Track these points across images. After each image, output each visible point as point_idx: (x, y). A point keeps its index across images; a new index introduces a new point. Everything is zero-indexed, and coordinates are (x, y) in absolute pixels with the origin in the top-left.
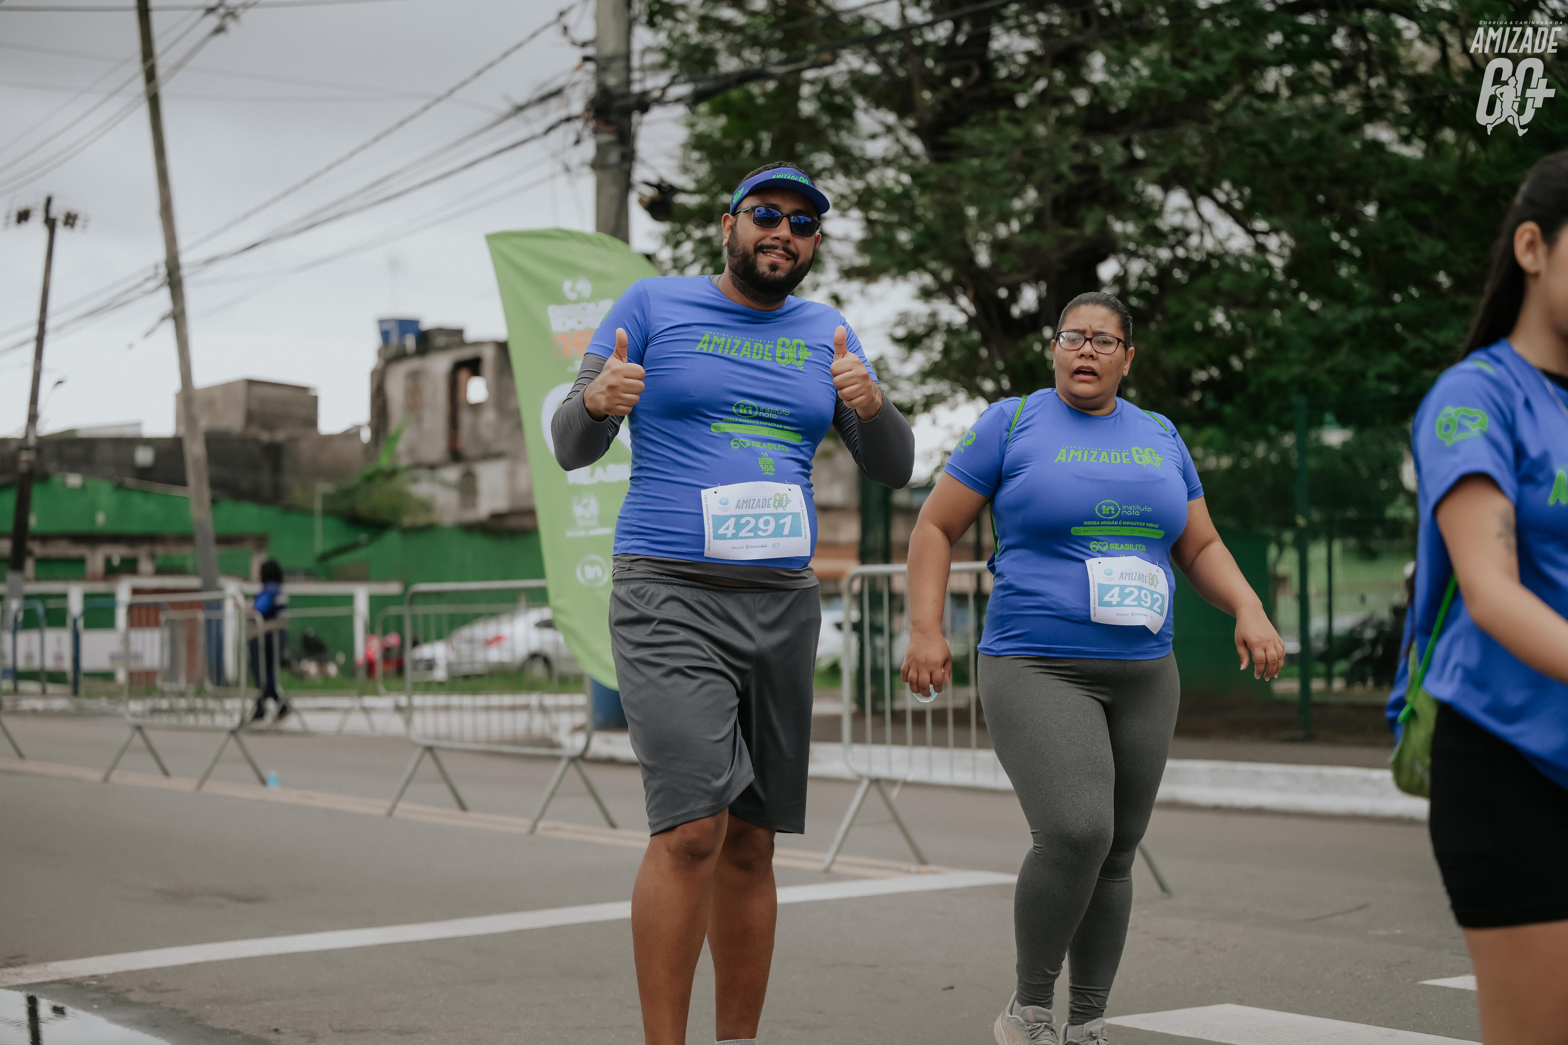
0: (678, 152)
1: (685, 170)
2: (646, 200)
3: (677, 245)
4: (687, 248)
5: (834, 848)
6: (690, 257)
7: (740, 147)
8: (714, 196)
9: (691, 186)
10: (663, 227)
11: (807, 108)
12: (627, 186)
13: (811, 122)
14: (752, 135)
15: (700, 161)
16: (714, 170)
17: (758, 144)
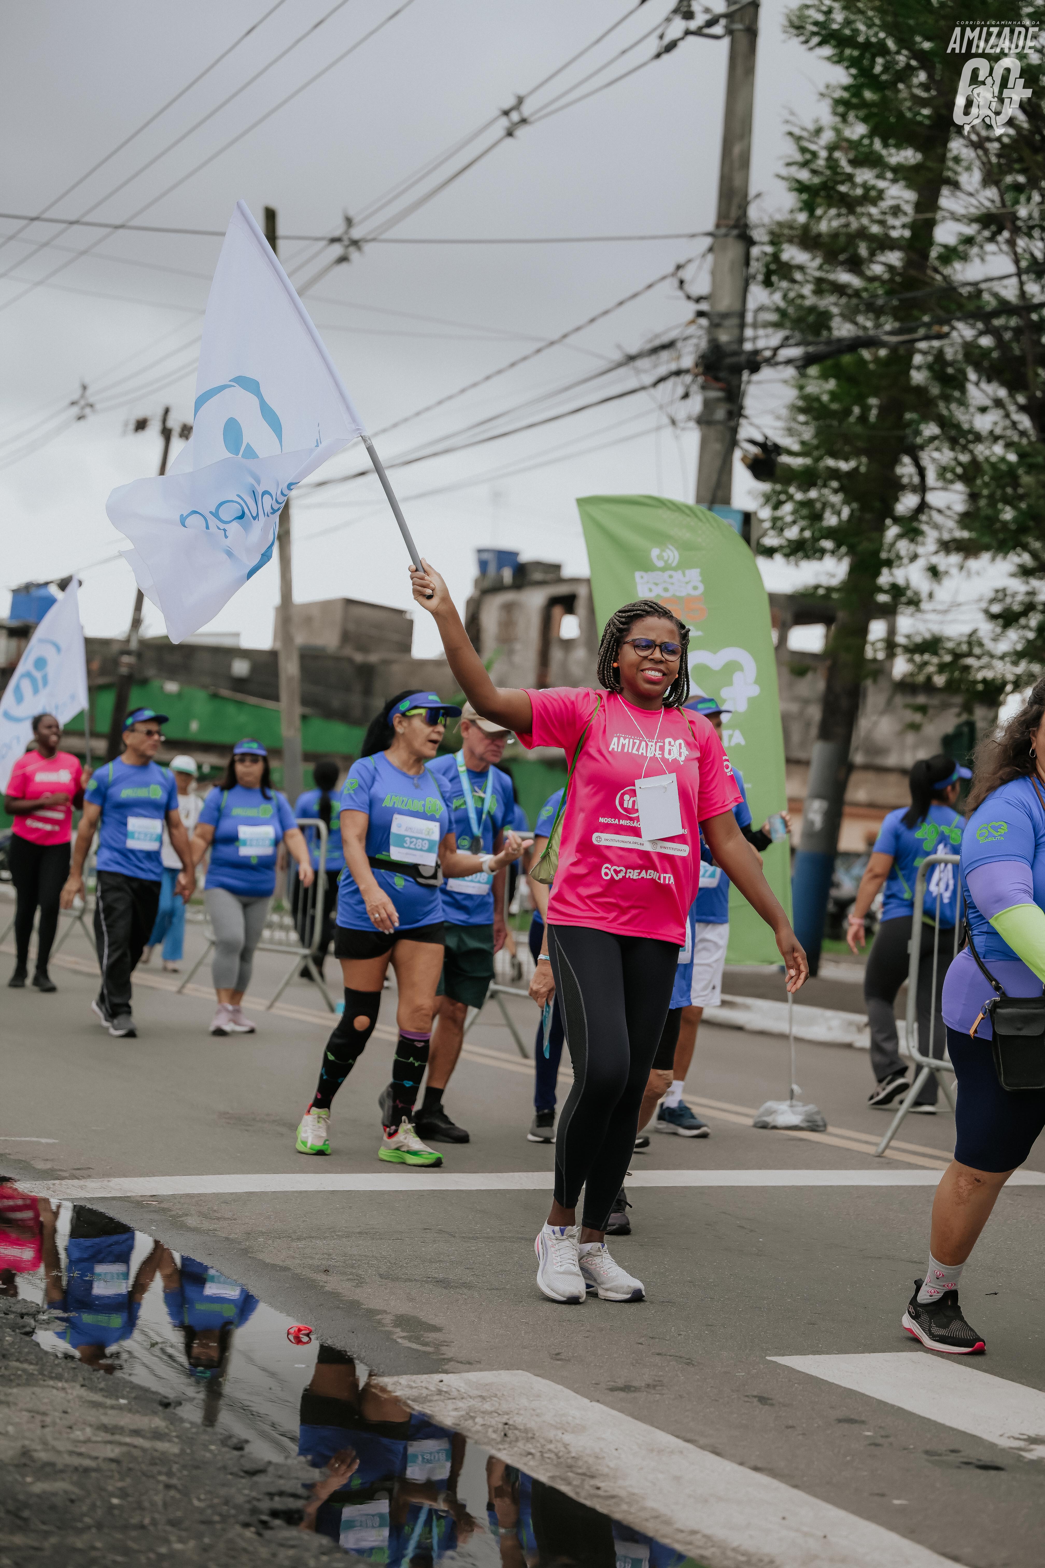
0: (784, 412)
1: (790, 432)
2: (751, 456)
3: (777, 506)
4: (788, 507)
5: (889, 1134)
6: (789, 519)
7: (848, 412)
8: (817, 460)
9: (796, 447)
10: (766, 487)
11: (918, 377)
12: (733, 443)
13: (920, 391)
14: (860, 400)
15: (806, 423)
16: (818, 434)
17: (866, 409)
